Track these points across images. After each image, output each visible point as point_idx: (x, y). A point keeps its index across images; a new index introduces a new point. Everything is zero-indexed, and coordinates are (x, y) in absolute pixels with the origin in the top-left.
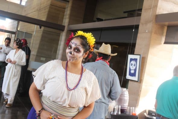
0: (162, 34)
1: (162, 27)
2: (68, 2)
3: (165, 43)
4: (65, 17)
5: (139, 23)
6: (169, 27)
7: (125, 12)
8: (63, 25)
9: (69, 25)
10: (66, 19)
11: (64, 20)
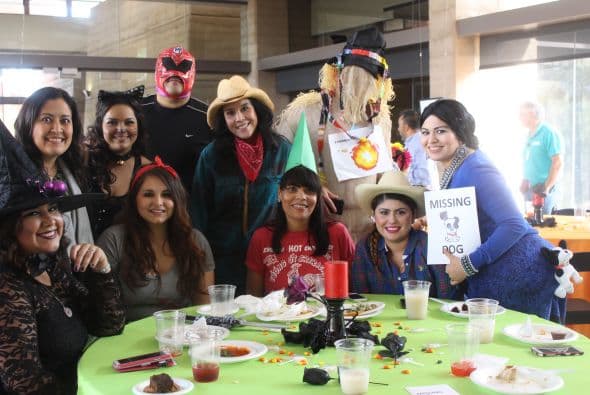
0: (473, 53)
1: (471, 40)
2: (246, 3)
3: (482, 67)
4: (243, 41)
5: (428, 37)
6: (484, 39)
7: (386, 10)
8: (243, 59)
9: (259, 58)
10: (247, 44)
11: (243, 50)
